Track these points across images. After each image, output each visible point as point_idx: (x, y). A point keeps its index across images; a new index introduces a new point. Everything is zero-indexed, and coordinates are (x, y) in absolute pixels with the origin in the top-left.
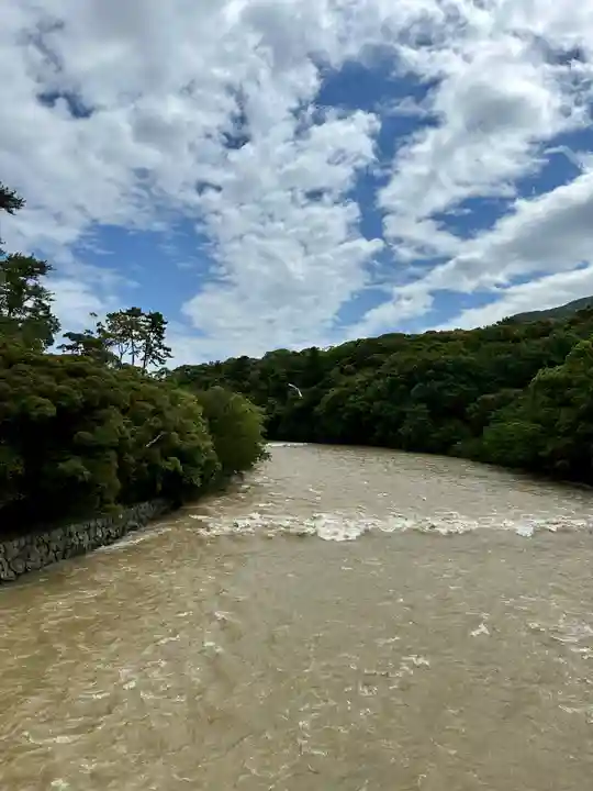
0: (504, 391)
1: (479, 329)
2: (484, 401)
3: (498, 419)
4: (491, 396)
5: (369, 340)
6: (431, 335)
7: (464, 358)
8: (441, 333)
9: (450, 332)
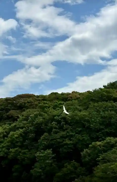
0: (108, 139)
1: (88, 92)
2: (94, 147)
3: (105, 161)
4: (98, 143)
5: (7, 99)
6: (55, 96)
7: (80, 114)
8: (63, 94)
9: (68, 94)
